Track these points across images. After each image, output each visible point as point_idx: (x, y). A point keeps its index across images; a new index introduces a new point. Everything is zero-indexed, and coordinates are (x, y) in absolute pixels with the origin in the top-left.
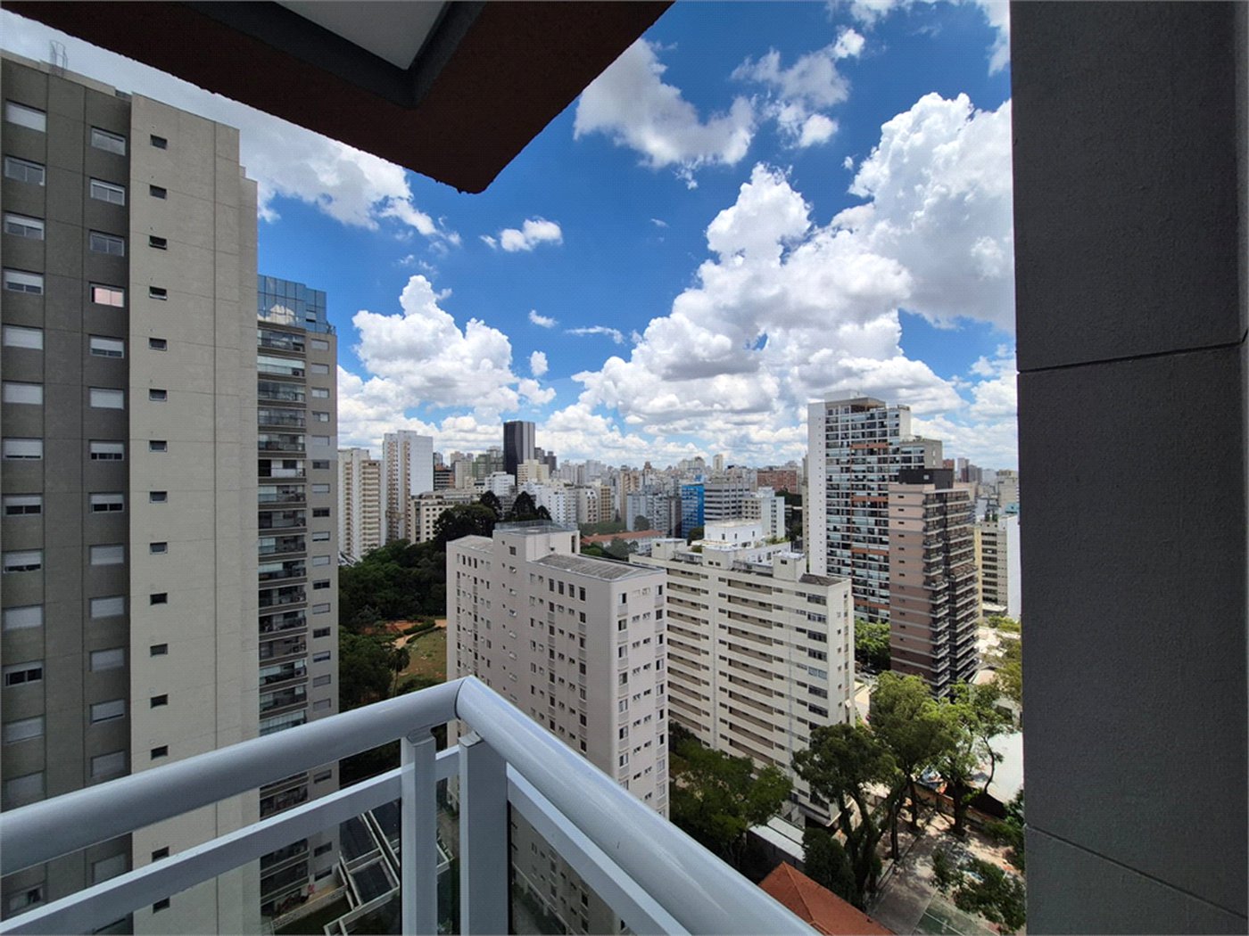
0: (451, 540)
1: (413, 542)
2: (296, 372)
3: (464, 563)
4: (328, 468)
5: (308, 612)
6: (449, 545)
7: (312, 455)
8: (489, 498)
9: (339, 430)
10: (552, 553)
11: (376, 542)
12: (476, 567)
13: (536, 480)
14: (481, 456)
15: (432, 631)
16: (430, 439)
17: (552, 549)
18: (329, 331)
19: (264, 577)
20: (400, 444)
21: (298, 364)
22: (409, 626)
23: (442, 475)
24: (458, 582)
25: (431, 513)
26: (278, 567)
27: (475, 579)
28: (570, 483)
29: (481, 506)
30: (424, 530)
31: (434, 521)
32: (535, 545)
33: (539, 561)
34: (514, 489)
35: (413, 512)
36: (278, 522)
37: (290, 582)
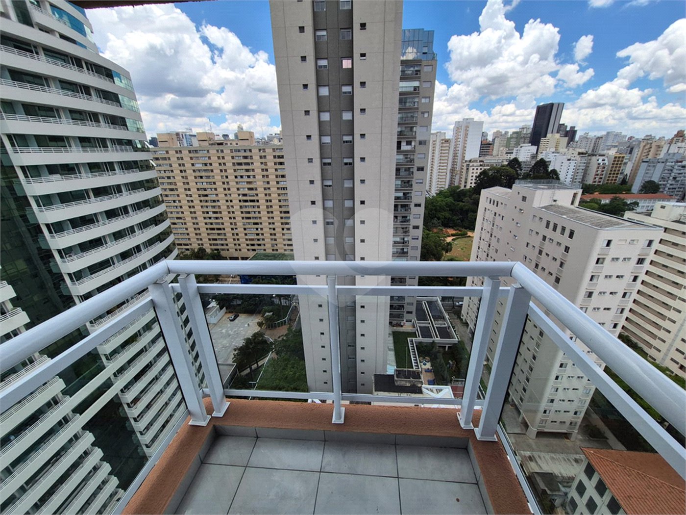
0: (484, 188)
1: (462, 187)
2: (415, 88)
3: (490, 203)
4: (425, 144)
5: (411, 217)
6: (483, 192)
7: (419, 138)
8: (515, 163)
9: (433, 121)
10: (554, 203)
11: (443, 186)
12: (497, 206)
13: (553, 150)
14: (514, 133)
15: (465, 237)
16: (481, 124)
17: (555, 201)
18: (433, 58)
19: (397, 198)
20: (464, 127)
21: (416, 84)
22: (454, 232)
24: (485, 213)
25: (475, 171)
26: (401, 194)
27: (495, 213)
28: (585, 152)
29: (507, 168)
30: (469, 181)
31: (476, 176)
32: (542, 196)
33: (542, 208)
34: (534, 157)
35: (465, 168)
36: (402, 173)
37: (405, 202)
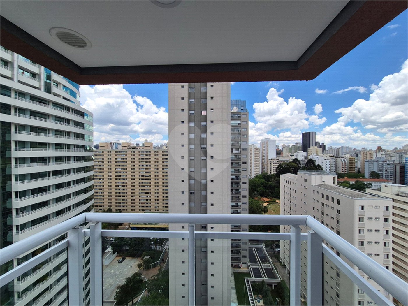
0: (281, 174)
1: (269, 173)
2: (239, 124)
3: (286, 182)
4: (246, 150)
5: (241, 190)
6: (282, 176)
7: (242, 147)
8: (296, 160)
9: (249, 139)
10: (323, 183)
11: (258, 172)
12: (291, 184)
13: (316, 154)
14: (293, 146)
15: (275, 203)
16: (275, 141)
17: (323, 182)
18: (247, 111)
19: (232, 179)
20: (266, 143)
21: (239, 122)
22: (268, 200)
23: (279, 152)
24: (284, 189)
25: (275, 165)
26: (234, 177)
27: (291, 189)
28: (333, 155)
29: (292, 163)
30: (272, 170)
31: (276, 167)
32: (315, 179)
33: (317, 186)
34: (306, 157)
35: (269, 163)
36: (234, 165)
37: (237, 181)
